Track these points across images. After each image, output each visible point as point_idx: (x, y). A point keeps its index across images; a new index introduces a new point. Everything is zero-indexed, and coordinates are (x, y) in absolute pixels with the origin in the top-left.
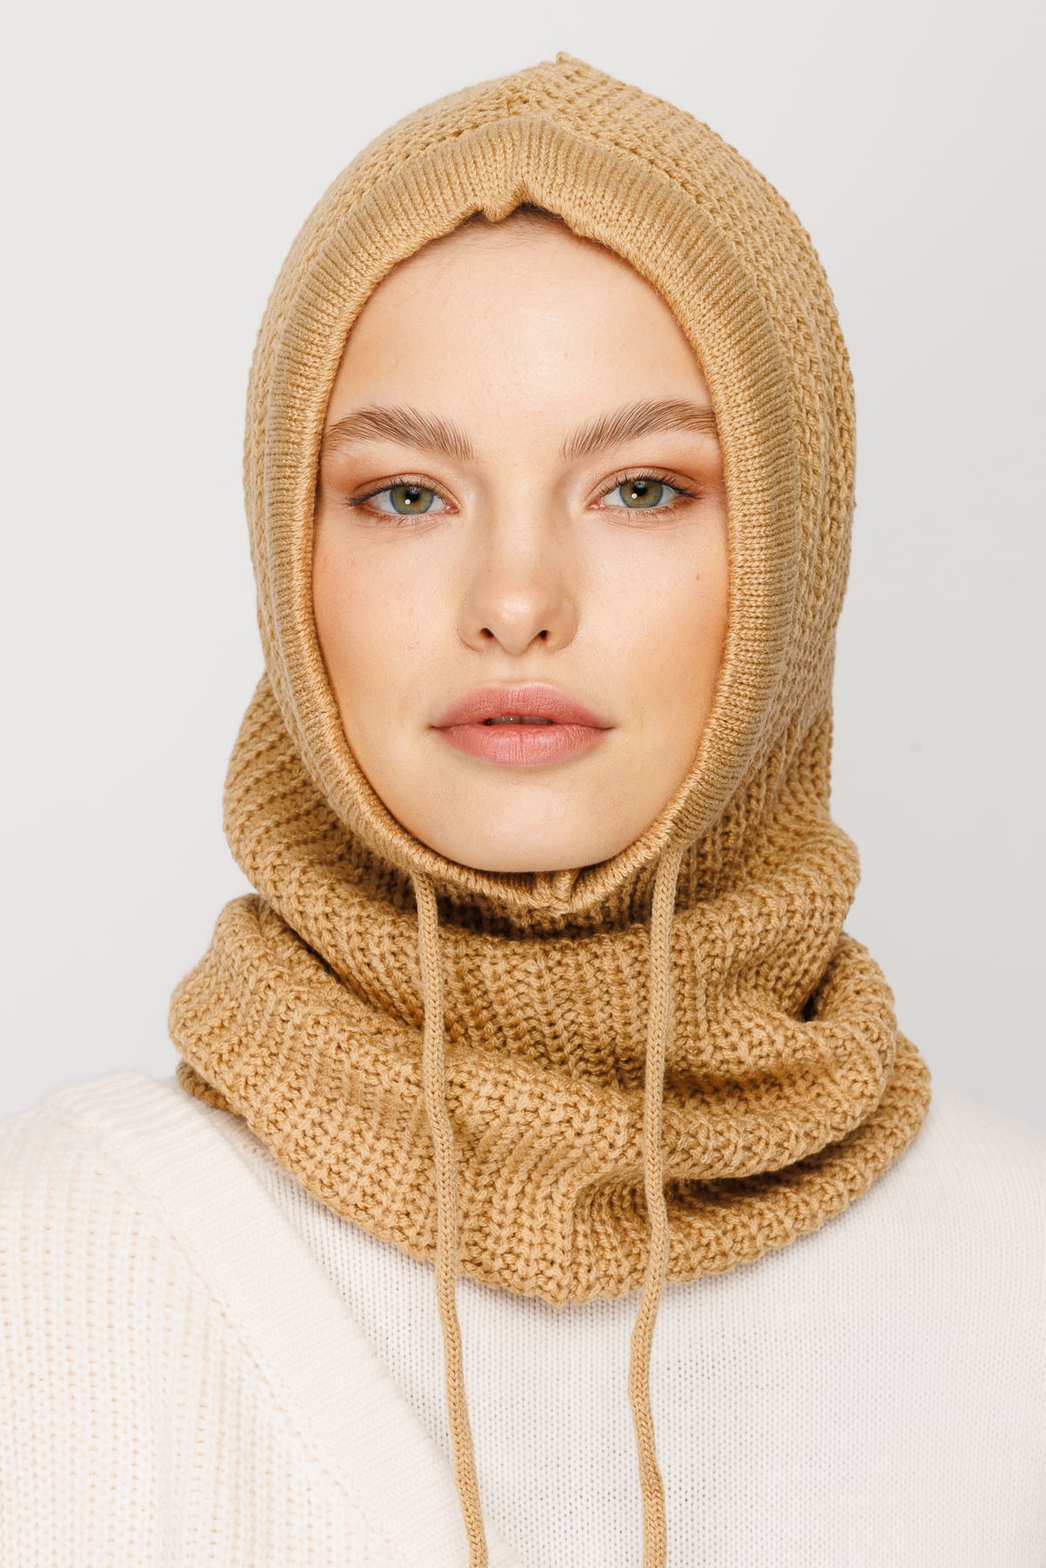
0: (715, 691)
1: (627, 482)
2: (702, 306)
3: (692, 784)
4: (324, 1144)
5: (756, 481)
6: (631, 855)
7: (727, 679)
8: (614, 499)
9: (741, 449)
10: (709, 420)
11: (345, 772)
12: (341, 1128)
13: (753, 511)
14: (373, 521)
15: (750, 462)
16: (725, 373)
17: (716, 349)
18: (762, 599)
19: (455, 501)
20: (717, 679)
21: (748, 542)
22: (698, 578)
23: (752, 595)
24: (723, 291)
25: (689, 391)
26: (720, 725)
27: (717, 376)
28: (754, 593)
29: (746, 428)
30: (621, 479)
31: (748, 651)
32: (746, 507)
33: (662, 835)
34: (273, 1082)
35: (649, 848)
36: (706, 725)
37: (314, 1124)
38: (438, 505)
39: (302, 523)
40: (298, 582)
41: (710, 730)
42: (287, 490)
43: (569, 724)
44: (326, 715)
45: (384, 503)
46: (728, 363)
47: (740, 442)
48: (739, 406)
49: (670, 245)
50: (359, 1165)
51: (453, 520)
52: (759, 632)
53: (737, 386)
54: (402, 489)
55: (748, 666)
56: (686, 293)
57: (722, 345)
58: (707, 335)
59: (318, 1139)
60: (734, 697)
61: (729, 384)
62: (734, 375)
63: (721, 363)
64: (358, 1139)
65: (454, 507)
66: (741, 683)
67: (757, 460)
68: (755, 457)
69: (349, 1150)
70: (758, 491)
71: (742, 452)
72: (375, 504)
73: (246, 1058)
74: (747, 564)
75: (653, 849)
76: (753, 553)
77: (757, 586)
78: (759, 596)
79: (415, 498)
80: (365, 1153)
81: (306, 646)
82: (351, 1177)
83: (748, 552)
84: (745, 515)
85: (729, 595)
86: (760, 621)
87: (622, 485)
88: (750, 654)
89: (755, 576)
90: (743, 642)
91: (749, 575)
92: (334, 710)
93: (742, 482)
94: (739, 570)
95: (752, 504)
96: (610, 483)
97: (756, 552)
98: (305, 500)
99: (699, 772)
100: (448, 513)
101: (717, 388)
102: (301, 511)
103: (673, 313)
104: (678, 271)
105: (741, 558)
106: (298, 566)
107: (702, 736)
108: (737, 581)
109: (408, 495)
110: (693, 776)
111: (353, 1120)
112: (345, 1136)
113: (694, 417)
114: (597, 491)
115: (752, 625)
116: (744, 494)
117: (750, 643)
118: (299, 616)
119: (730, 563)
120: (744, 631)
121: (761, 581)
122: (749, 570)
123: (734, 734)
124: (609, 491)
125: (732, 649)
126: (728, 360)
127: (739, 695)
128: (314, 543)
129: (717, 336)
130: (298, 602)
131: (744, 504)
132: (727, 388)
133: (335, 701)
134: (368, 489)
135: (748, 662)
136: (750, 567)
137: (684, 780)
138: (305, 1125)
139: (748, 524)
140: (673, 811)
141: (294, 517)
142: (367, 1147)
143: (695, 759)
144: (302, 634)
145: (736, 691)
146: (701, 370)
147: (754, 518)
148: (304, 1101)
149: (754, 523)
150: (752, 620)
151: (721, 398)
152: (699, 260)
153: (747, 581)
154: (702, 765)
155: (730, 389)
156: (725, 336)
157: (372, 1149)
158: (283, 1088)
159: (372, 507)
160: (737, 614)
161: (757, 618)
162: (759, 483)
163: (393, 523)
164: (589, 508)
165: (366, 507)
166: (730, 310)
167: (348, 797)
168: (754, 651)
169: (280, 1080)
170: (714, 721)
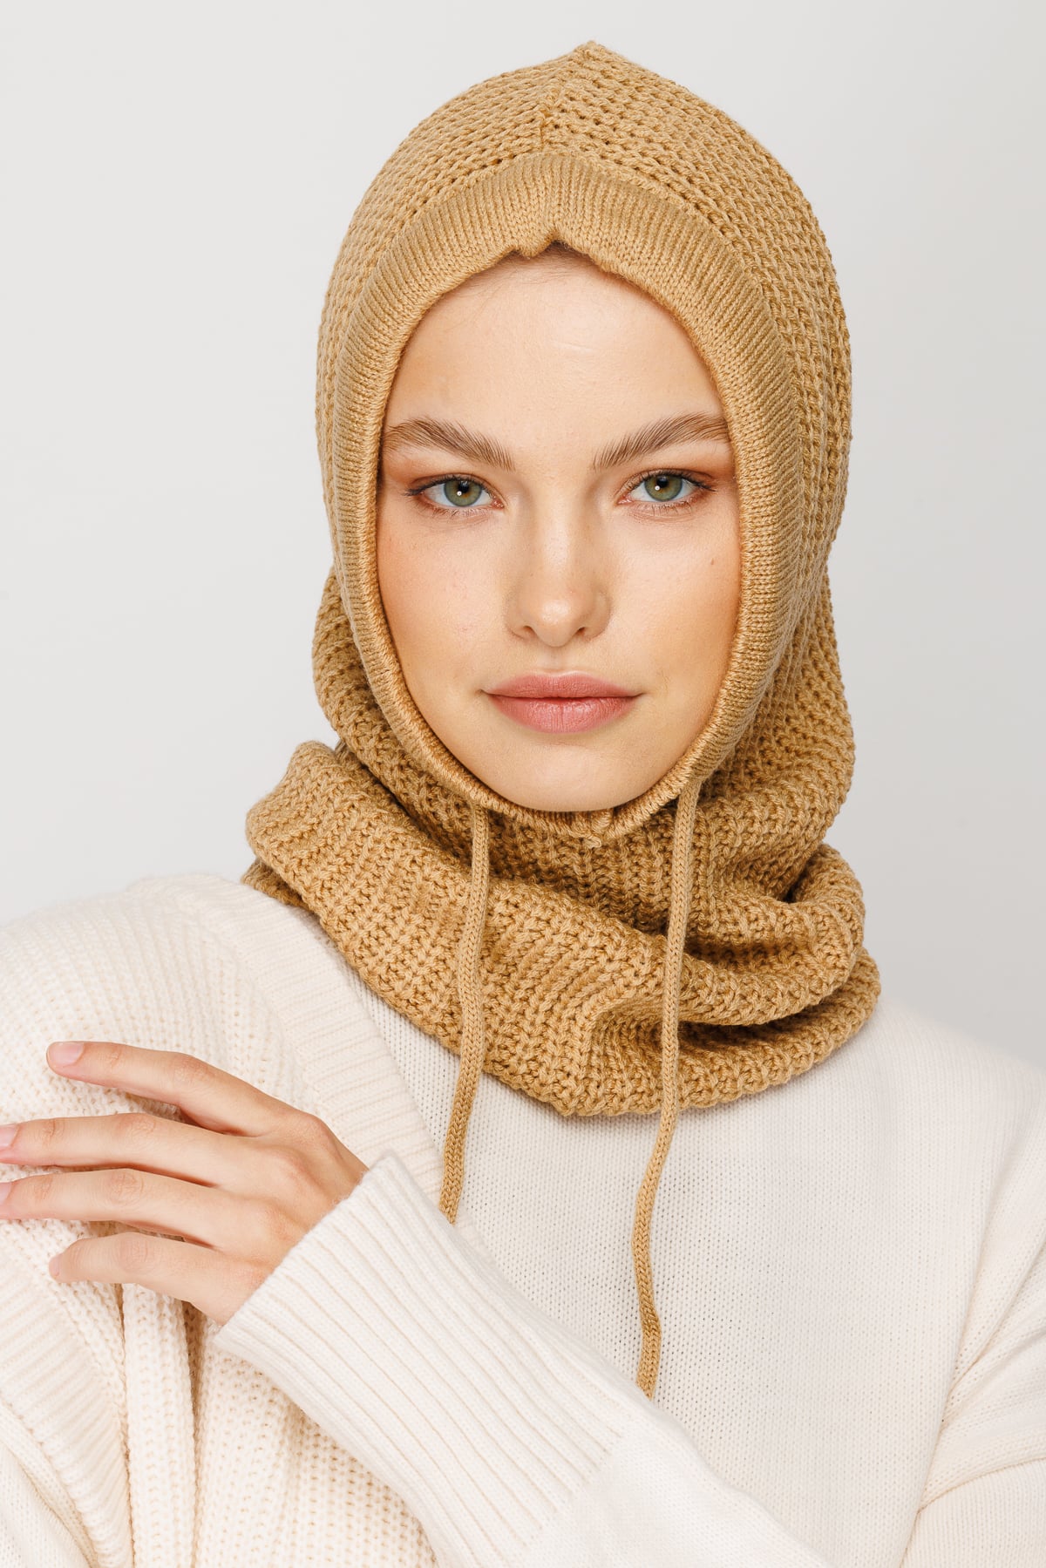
0: (730, 656)
1: (650, 477)
2: (714, 331)
3: (708, 736)
4: (386, 945)
5: (764, 477)
6: (655, 795)
7: (740, 647)
8: (641, 494)
9: (749, 452)
10: (722, 427)
11: (407, 722)
12: (402, 932)
13: (762, 504)
14: (429, 512)
15: (758, 462)
16: (735, 388)
17: (727, 367)
18: (769, 577)
19: (501, 498)
20: (731, 646)
21: (757, 530)
22: (712, 563)
23: (761, 575)
24: (733, 312)
25: (704, 405)
26: (735, 686)
27: (728, 391)
28: (763, 573)
29: (754, 433)
30: (645, 475)
31: (758, 622)
32: (755, 501)
33: (682, 778)
34: (346, 887)
35: (671, 788)
36: (722, 685)
37: (378, 927)
38: (485, 499)
39: (366, 511)
40: (364, 560)
41: (725, 691)
42: (352, 481)
43: (605, 698)
44: (390, 672)
45: (438, 496)
46: (737, 379)
47: (749, 445)
48: (748, 415)
49: (685, 276)
50: (415, 967)
51: (499, 514)
52: (768, 606)
53: (746, 398)
54: (455, 483)
55: (759, 635)
56: (700, 320)
57: (732, 363)
58: (719, 355)
59: (381, 940)
60: (746, 661)
61: (738, 397)
62: (743, 389)
63: (732, 379)
64: (416, 944)
65: (499, 502)
66: (753, 650)
67: (764, 460)
68: (763, 457)
69: (407, 952)
70: (766, 487)
71: (751, 454)
72: (431, 496)
73: (324, 865)
74: (757, 549)
75: (675, 790)
76: (763, 540)
77: (765, 566)
78: (767, 575)
79: (465, 490)
80: (422, 956)
81: (372, 615)
82: (407, 976)
83: (757, 539)
84: (755, 508)
85: (741, 575)
86: (769, 596)
87: (646, 480)
88: (760, 625)
89: (764, 558)
90: (754, 616)
91: (758, 559)
92: (396, 668)
93: (752, 480)
94: (749, 554)
95: (761, 497)
96: (636, 480)
97: (765, 538)
98: (367, 491)
99: (714, 726)
100: (495, 507)
101: (729, 401)
102: (364, 500)
103: (688, 337)
104: (693, 300)
105: (751, 544)
106: (363, 547)
107: (717, 695)
108: (748, 564)
109: (460, 488)
110: (710, 729)
111: (414, 926)
112: (405, 940)
113: (707, 427)
114: (624, 489)
115: (762, 601)
116: (754, 489)
117: (760, 616)
118: (366, 589)
119: (742, 548)
120: (755, 606)
121: (769, 562)
122: (758, 554)
123: (746, 691)
124: (635, 486)
125: (744, 623)
126: (738, 376)
127: (751, 659)
128: (377, 523)
129: (728, 355)
130: (364, 577)
131: (754, 498)
132: (737, 400)
133: (398, 660)
134: (424, 483)
135: (758, 632)
136: (758, 551)
137: (701, 731)
138: (371, 927)
139: (756, 515)
140: (692, 758)
141: (358, 506)
142: (424, 951)
143: (712, 713)
144: (368, 604)
145: (748, 656)
146: (713, 385)
147: (763, 509)
148: (372, 906)
149: (762, 514)
150: (762, 596)
151: (732, 410)
152: (712, 285)
153: (757, 564)
154: (718, 720)
155: (740, 401)
156: (735, 355)
157: (428, 954)
158: (354, 893)
159: (429, 499)
160: (749, 592)
161: (766, 593)
162: (767, 479)
163: (447, 516)
164: (617, 504)
165: (423, 497)
166: (739, 330)
167: (411, 741)
168: (764, 622)
169: (353, 886)
170: (729, 683)
